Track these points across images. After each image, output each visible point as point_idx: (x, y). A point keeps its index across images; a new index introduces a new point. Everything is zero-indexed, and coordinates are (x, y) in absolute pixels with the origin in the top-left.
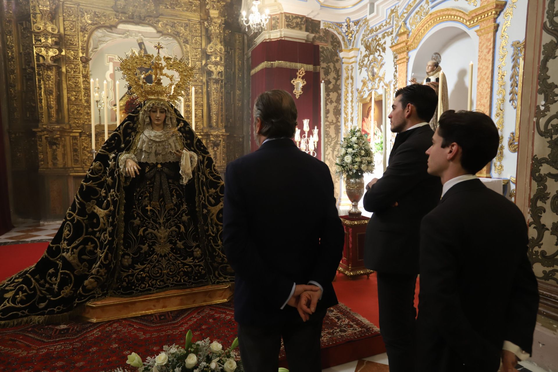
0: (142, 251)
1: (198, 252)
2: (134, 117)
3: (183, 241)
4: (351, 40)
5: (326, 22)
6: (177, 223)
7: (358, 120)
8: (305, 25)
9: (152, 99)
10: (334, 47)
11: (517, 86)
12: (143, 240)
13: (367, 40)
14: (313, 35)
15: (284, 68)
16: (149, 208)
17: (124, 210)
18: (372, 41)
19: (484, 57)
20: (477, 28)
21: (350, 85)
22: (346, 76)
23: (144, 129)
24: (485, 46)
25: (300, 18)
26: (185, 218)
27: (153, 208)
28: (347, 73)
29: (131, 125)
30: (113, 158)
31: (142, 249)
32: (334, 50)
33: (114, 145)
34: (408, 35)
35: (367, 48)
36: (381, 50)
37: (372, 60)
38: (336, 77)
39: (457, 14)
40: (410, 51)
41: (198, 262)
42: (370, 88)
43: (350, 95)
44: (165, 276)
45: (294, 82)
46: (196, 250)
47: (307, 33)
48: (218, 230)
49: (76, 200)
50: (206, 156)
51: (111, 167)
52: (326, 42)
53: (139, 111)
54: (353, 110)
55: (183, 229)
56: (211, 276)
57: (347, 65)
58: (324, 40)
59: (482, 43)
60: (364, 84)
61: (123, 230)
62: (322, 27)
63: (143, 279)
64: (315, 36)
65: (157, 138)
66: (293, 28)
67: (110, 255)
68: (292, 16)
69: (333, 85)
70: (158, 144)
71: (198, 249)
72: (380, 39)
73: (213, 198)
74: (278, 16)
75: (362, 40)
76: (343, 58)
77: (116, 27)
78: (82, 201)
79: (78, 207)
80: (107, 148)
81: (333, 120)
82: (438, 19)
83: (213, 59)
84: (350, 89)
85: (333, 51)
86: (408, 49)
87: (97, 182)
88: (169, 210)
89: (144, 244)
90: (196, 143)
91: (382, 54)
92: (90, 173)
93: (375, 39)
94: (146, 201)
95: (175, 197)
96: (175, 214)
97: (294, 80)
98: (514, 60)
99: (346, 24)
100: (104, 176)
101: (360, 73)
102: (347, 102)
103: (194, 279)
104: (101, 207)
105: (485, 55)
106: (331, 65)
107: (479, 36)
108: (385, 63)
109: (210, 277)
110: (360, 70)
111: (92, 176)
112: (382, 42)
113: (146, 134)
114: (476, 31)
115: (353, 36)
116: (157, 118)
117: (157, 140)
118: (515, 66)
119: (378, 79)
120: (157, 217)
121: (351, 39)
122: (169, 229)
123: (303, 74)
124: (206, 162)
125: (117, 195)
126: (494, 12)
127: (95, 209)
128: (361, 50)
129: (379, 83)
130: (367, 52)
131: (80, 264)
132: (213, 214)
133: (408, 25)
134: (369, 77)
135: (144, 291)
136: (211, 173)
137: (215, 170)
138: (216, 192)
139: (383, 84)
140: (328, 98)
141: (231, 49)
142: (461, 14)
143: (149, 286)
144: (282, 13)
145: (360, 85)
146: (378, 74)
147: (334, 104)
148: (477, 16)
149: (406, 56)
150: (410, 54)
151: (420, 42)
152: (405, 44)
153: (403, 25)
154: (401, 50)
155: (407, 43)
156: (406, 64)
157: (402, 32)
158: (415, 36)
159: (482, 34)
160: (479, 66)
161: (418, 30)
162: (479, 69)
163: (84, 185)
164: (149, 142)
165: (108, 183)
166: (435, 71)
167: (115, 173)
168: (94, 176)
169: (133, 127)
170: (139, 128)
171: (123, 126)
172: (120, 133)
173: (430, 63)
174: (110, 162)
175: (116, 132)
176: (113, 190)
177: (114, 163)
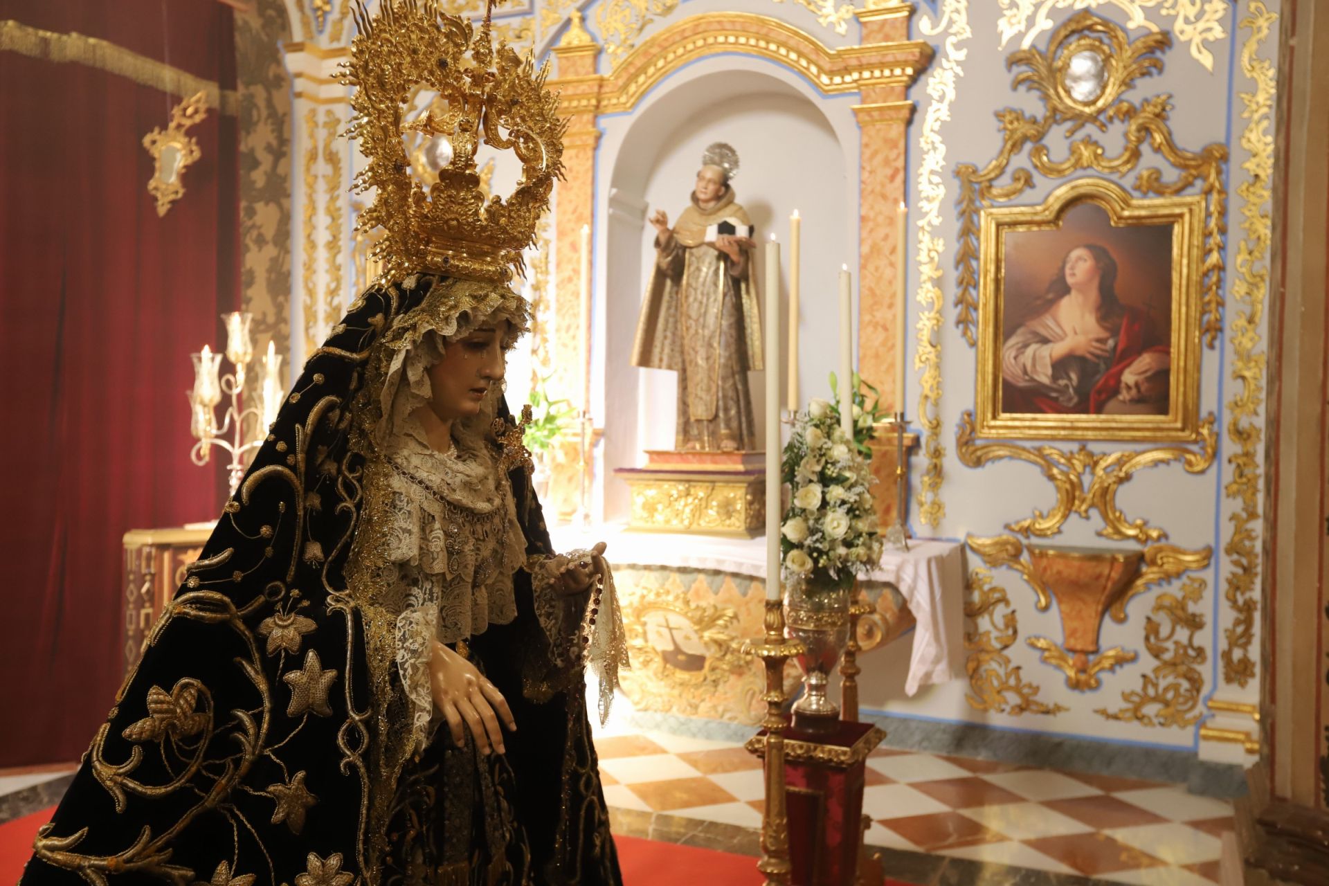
4: (325, 13)
10: (268, 23)
11: (976, 286)
19: (878, 189)
20: (855, 103)
21: (321, 186)
22: (309, 145)
23: (390, 440)
24: (879, 159)
28: (312, 136)
32: (268, 35)
33: (269, 551)
34: (596, 58)
39: (792, 43)
40: (603, 113)
43: (322, 220)
45: (154, 142)
51: (309, 708)
54: (338, 280)
57: (312, 105)
59: (872, 148)
65: (477, 493)
69: (266, 173)
70: (479, 529)
76: (299, 75)
80: (238, 576)
81: (264, 315)
82: (721, 39)
84: (322, 199)
85: (265, 38)
86: (597, 107)
87: (177, 827)
92: (131, 775)
97: (155, 135)
98: (962, 214)
102: (312, 245)
105: (883, 186)
106: (259, 92)
107: (861, 126)
113: (422, 474)
114: (856, 112)
115: (338, 3)
116: (482, 384)
118: (969, 230)
121: (327, 8)
123: (198, 118)
126: (909, 71)
133: (590, 24)
142: (807, 48)
147: (270, 251)
148: (860, 68)
149: (590, 128)
150: (603, 122)
151: (643, 95)
152: (596, 89)
153: (576, 21)
154: (575, 103)
155: (601, 86)
156: (590, 153)
157: (575, 43)
158: (632, 70)
159: (873, 121)
160: (863, 212)
161: (645, 53)
162: (863, 219)
163: (93, 876)
164: (447, 520)
165: (288, 815)
166: (724, 201)
167: (340, 742)
168: (161, 790)
169: (337, 431)
170: (362, 433)
171: (309, 428)
172: (293, 468)
173: (711, 173)
174: (283, 674)
175: (279, 468)
176: (334, 861)
177: (331, 674)
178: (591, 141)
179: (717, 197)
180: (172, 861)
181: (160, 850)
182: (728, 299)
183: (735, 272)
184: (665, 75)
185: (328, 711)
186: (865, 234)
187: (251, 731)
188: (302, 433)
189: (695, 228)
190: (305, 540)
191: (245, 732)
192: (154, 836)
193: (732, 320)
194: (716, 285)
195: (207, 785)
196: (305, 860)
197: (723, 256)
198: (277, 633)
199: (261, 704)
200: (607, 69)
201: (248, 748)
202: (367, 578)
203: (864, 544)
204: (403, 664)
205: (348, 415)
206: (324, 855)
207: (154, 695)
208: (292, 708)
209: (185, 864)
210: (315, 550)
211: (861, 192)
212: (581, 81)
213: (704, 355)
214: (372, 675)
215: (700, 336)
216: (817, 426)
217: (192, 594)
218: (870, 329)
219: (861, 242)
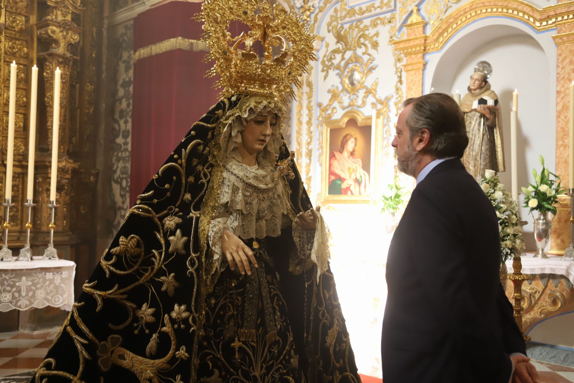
2: (208, 129)
4: (308, 22)
6: (284, 373)
7: (321, 155)
9: (255, 95)
13: (339, 26)
16: (236, 344)
18: (350, 28)
19: (566, 76)
20: (554, 34)
21: (305, 97)
23: (226, 160)
24: (567, 60)
26: (295, 360)
27: (244, 343)
29: (201, 148)
30: (178, 226)
33: (168, 194)
34: (424, 27)
35: (340, 38)
36: (369, 45)
37: (350, 59)
39: (520, 8)
40: (427, 53)
42: (346, 104)
43: (305, 112)
49: (75, 336)
51: (176, 250)
53: (218, 118)
54: (311, 138)
59: (563, 56)
60: (335, 96)
65: (260, 181)
70: (261, 195)
72: (366, 28)
75: (329, 25)
78: (94, 338)
79: (84, 358)
80: (156, 201)
82: (484, 11)
83: (59, 16)
84: (305, 103)
86: (425, 50)
87: (129, 288)
88: (270, 347)
91: (371, 51)
92: (112, 265)
93: (357, 27)
95: (278, 313)
96: (280, 353)
100: (146, 271)
101: (325, 78)
102: (300, 123)
104: (140, 351)
107: (557, 45)
108: (377, 66)
110: (324, 74)
111: (118, 272)
112: (371, 32)
113: (236, 172)
114: (554, 38)
115: (313, 16)
116: (262, 138)
117: (262, 186)
119: (364, 90)
121: (309, 19)
125: (194, 320)
127: (122, 357)
128: (327, 40)
129: (365, 97)
130: (339, 46)
133: (422, 12)
134: (344, 86)
139: (374, 100)
145: (325, 99)
146: (363, 83)
148: (556, 16)
149: (421, 60)
150: (428, 57)
151: (446, 42)
152: (423, 42)
153: (415, 11)
154: (414, 49)
155: (425, 40)
156: (421, 72)
157: (415, 21)
158: (440, 31)
159: (564, 43)
160: (558, 89)
161: (447, 22)
162: (558, 92)
163: (97, 297)
164: (245, 190)
165: (167, 288)
166: (484, 89)
167: (188, 264)
168: (123, 272)
169: (202, 154)
170: (214, 156)
171: (188, 151)
172: (181, 165)
173: (478, 75)
174: (169, 237)
175: (174, 164)
176: (183, 307)
177: (185, 238)
178: (421, 66)
179: (480, 87)
180: (127, 299)
181: (122, 294)
182: (485, 137)
183: (488, 123)
184: (457, 31)
185: (183, 252)
186: (559, 100)
187: (158, 258)
188: (184, 153)
189: (469, 103)
190: (185, 192)
191: (155, 258)
192: (119, 288)
193: (487, 147)
194: (479, 130)
195: (141, 275)
196: (174, 306)
197: (482, 116)
198: (168, 222)
199: (162, 248)
200: (429, 31)
201: (156, 264)
202: (210, 209)
203: (509, 239)
204: (210, 236)
205: (207, 149)
206: (180, 305)
207: (122, 239)
208: (171, 249)
209: (132, 301)
210: (188, 196)
211: (557, 78)
212: (416, 39)
213: (473, 165)
214: (200, 240)
215: (471, 155)
216: (487, 183)
217: (137, 206)
218: (562, 148)
219: (557, 104)
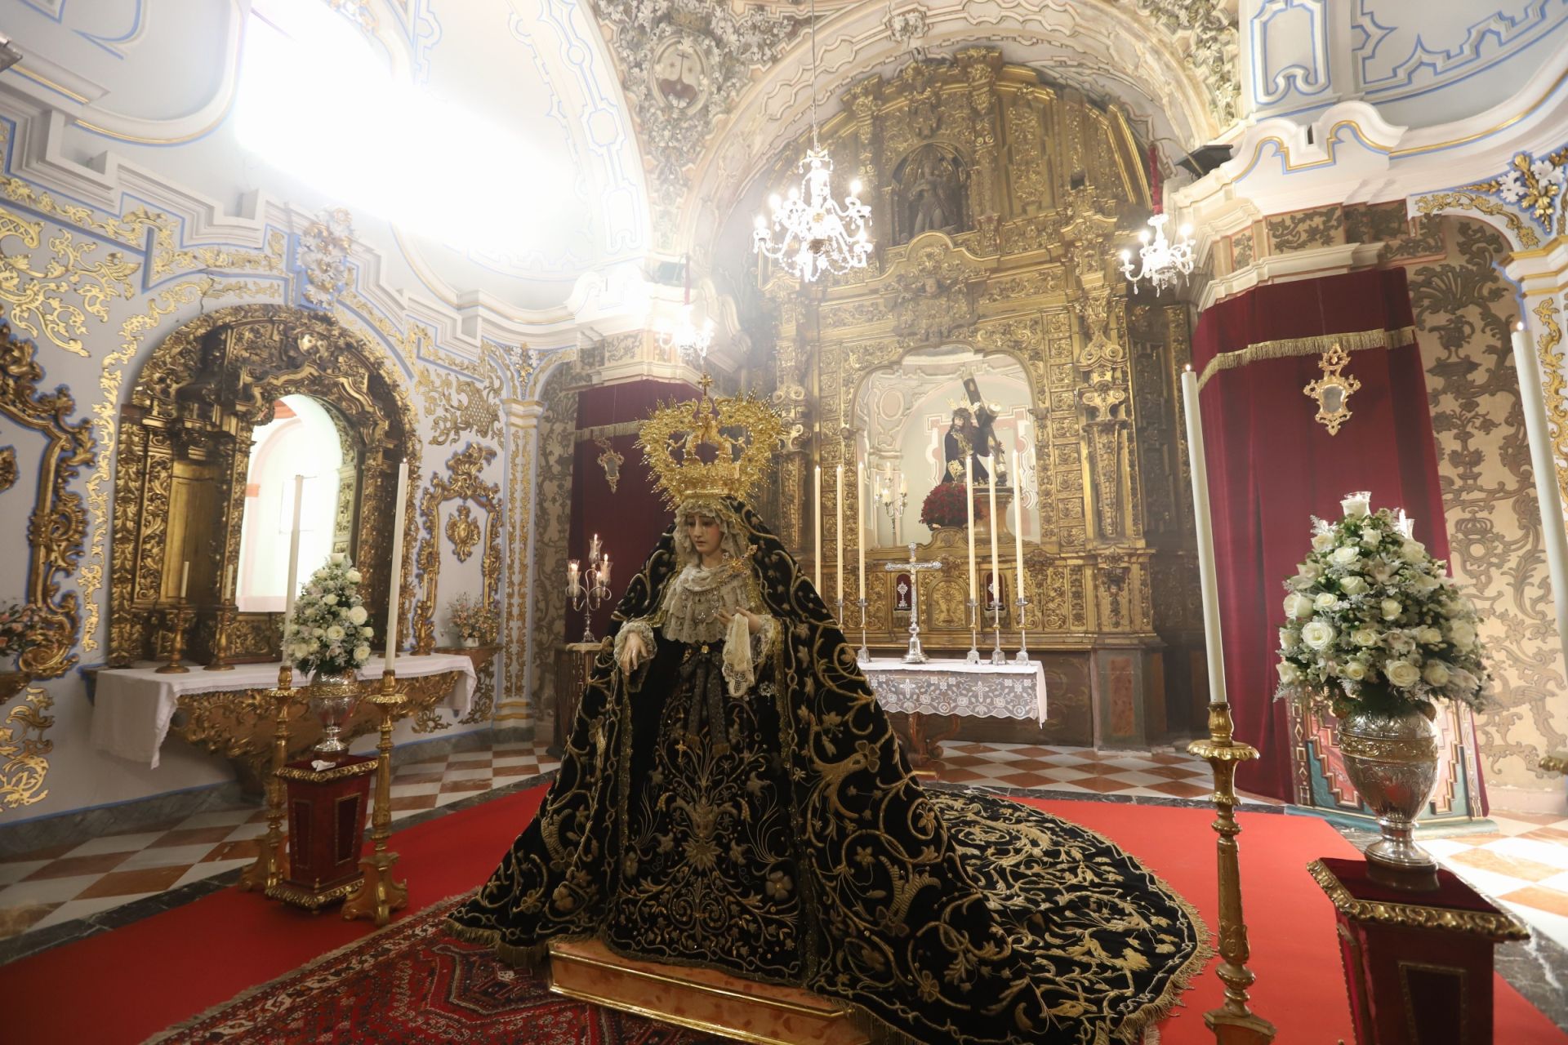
0: (660, 850)
1: (778, 885)
2: (669, 539)
3: (745, 846)
4: (1550, 216)
5: (1429, 197)
6: (736, 795)
8: (1341, 229)
9: (688, 497)
10: (1476, 255)
12: (664, 822)
14: (1379, 245)
15: (1276, 360)
16: (681, 747)
17: (632, 747)
22: (1546, 331)
23: (686, 565)
25: (1321, 214)
26: (755, 784)
27: (688, 747)
28: (1548, 323)
29: (666, 556)
31: (659, 843)
32: (1476, 264)
33: (633, 601)
38: (1499, 344)
41: (778, 913)
44: (698, 927)
45: (1313, 390)
46: (773, 876)
47: (1354, 246)
48: (842, 832)
50: (822, 625)
52: (1439, 248)
55: (746, 813)
56: (825, 962)
57: (1545, 297)
58: (1428, 248)
61: (627, 792)
62: (1412, 212)
63: (652, 919)
64: (1387, 247)
66: (1302, 246)
67: (594, 842)
68: (1293, 218)
69: (1488, 370)
70: (697, 599)
71: (780, 874)
73: (833, 741)
74: (1248, 233)
76: (1522, 280)
77: (898, 362)
78: (583, 715)
79: (575, 728)
80: (623, 607)
83: (1095, 378)
85: (1474, 268)
87: (605, 679)
88: (720, 759)
89: (666, 835)
90: (796, 592)
94: (678, 732)
95: (736, 727)
96: (733, 770)
97: (1313, 384)
99: (1514, 175)
103: (763, 959)
104: (604, 732)
109: (820, 963)
113: (681, 577)
115: (1558, 202)
117: (697, 589)
120: (695, 772)
121: (1549, 211)
122: (719, 805)
123: (1345, 362)
124: (818, 642)
127: (597, 734)
131: (560, 849)
132: (828, 785)
135: (649, 951)
136: (830, 669)
137: (841, 662)
138: (845, 724)
140: (1469, 415)
141: (1153, 348)
143: (663, 941)
144: (1259, 221)
164: (683, 594)
171: (651, 561)
172: (645, 575)
175: (640, 575)
188: (648, 563)
190: (649, 599)
205: (674, 556)
